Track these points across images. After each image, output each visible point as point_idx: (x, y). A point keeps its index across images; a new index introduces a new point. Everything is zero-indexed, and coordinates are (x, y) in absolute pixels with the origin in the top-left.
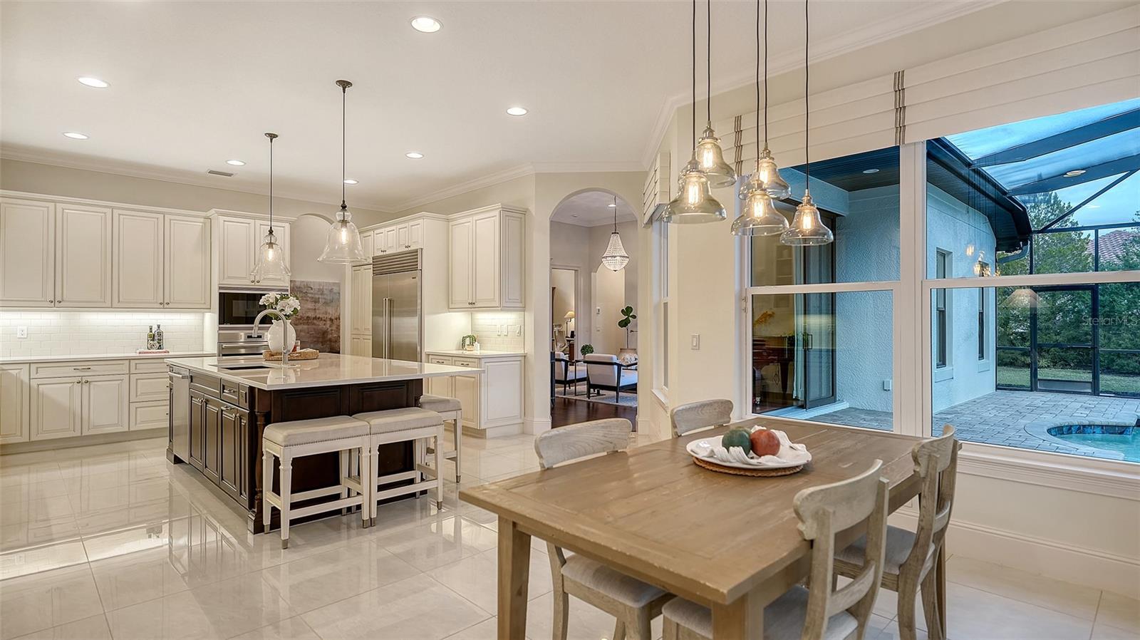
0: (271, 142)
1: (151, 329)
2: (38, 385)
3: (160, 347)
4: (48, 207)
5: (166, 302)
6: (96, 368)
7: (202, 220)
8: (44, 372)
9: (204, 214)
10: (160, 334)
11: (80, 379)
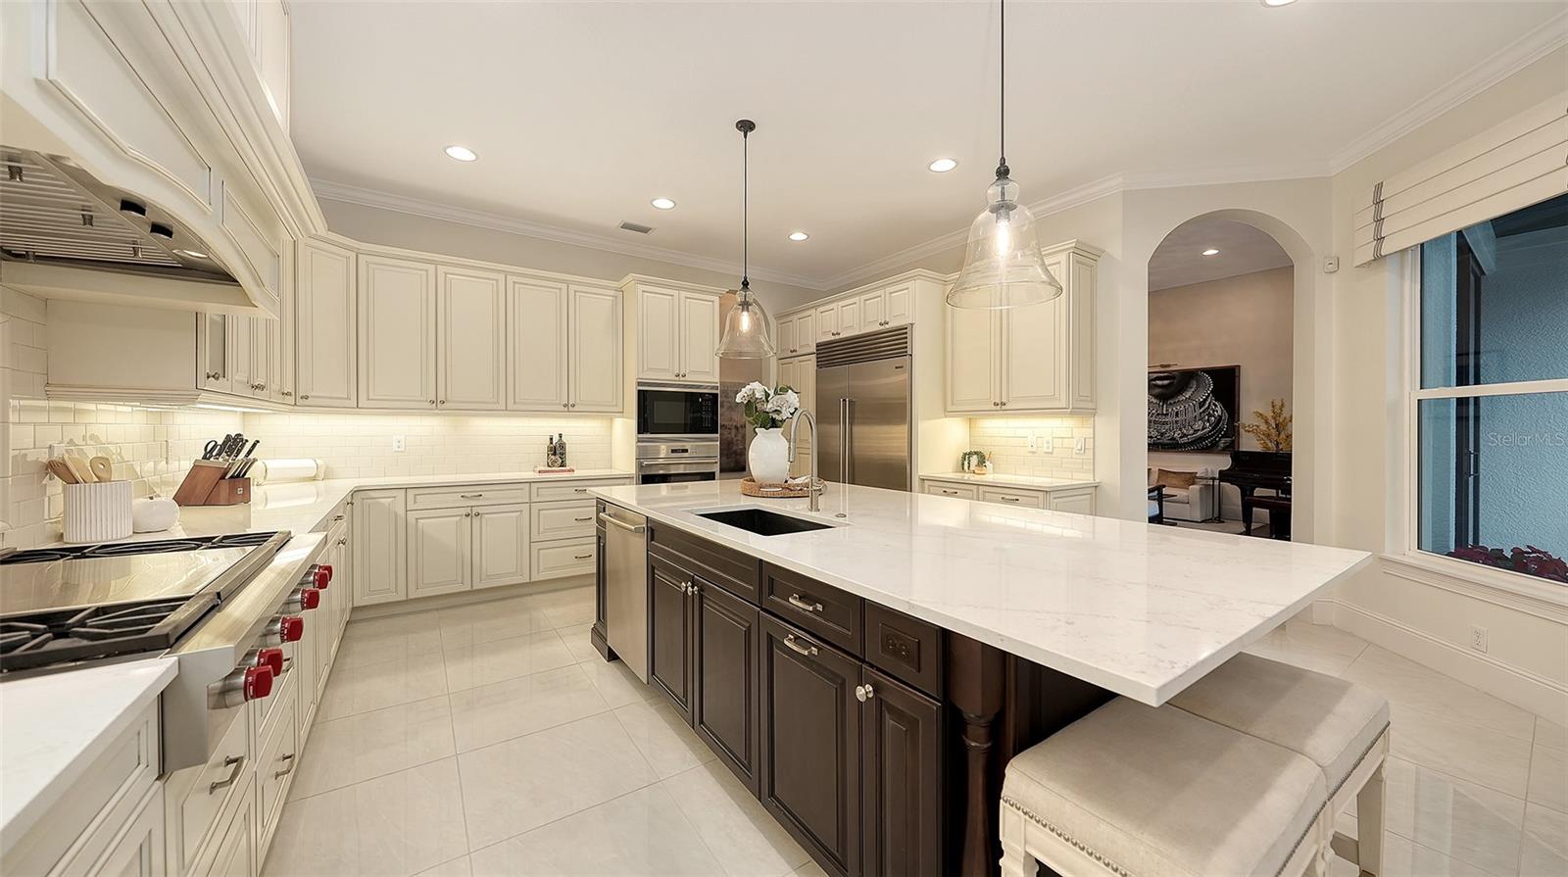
0: (745, 137)
1: (551, 439)
2: (417, 519)
3: (563, 465)
4: (427, 271)
5: (571, 403)
6: (489, 495)
7: (612, 293)
8: (425, 501)
9: (615, 284)
10: (562, 446)
11: (468, 510)
